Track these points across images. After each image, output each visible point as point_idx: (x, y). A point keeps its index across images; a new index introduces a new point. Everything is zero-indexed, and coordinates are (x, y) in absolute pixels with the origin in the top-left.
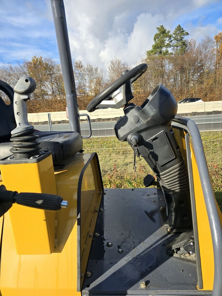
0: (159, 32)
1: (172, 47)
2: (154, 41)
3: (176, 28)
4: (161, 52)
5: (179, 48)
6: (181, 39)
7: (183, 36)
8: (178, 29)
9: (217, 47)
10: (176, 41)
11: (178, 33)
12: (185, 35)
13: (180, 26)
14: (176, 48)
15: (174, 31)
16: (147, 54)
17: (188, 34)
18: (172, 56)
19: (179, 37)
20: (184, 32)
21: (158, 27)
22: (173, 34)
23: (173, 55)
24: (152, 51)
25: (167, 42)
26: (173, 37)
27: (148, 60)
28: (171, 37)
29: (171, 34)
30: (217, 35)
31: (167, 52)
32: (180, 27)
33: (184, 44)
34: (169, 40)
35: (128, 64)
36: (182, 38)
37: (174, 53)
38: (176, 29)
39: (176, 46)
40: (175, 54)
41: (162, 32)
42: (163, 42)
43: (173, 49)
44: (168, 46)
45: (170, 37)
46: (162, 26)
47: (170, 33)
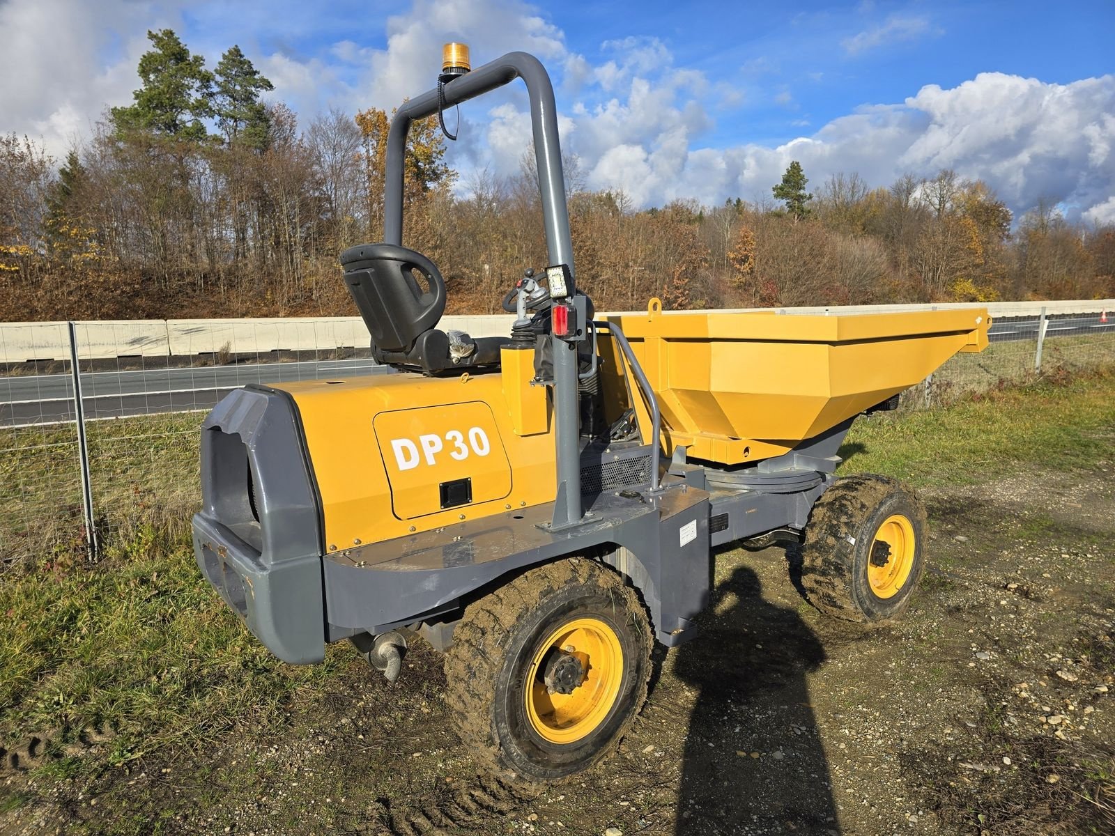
0: (161, 52)
1: (217, 118)
2: (142, 80)
3: (227, 54)
4: (172, 125)
5: (242, 126)
6: (249, 97)
7: (253, 89)
8: (234, 61)
9: (368, 151)
10: (231, 100)
11: (235, 75)
12: (260, 86)
13: (237, 52)
14: (231, 123)
15: (220, 63)
16: (111, 117)
17: (271, 86)
18: (221, 147)
19: (238, 88)
20: (257, 77)
21: (154, 33)
22: (216, 70)
23: (225, 145)
24: (136, 114)
25: (195, 96)
26: (216, 82)
27: (121, 145)
28: (208, 81)
29: (206, 71)
30: (364, 113)
31: (201, 130)
32: (241, 56)
33: (261, 116)
34: (200, 88)
35: (31, 145)
36: (251, 93)
37: (227, 141)
38: (224, 57)
39: (232, 117)
40: (229, 143)
41: (174, 54)
42: (179, 90)
43: (221, 124)
44: (201, 108)
45: (206, 79)
46: (172, 33)
47: (202, 64)
